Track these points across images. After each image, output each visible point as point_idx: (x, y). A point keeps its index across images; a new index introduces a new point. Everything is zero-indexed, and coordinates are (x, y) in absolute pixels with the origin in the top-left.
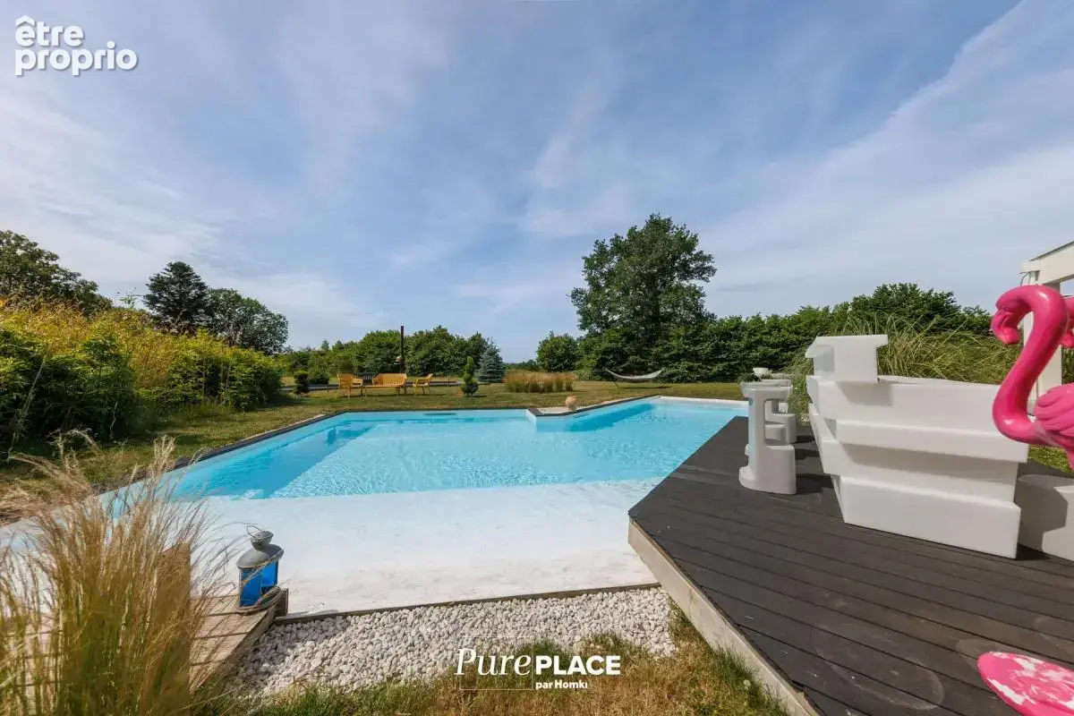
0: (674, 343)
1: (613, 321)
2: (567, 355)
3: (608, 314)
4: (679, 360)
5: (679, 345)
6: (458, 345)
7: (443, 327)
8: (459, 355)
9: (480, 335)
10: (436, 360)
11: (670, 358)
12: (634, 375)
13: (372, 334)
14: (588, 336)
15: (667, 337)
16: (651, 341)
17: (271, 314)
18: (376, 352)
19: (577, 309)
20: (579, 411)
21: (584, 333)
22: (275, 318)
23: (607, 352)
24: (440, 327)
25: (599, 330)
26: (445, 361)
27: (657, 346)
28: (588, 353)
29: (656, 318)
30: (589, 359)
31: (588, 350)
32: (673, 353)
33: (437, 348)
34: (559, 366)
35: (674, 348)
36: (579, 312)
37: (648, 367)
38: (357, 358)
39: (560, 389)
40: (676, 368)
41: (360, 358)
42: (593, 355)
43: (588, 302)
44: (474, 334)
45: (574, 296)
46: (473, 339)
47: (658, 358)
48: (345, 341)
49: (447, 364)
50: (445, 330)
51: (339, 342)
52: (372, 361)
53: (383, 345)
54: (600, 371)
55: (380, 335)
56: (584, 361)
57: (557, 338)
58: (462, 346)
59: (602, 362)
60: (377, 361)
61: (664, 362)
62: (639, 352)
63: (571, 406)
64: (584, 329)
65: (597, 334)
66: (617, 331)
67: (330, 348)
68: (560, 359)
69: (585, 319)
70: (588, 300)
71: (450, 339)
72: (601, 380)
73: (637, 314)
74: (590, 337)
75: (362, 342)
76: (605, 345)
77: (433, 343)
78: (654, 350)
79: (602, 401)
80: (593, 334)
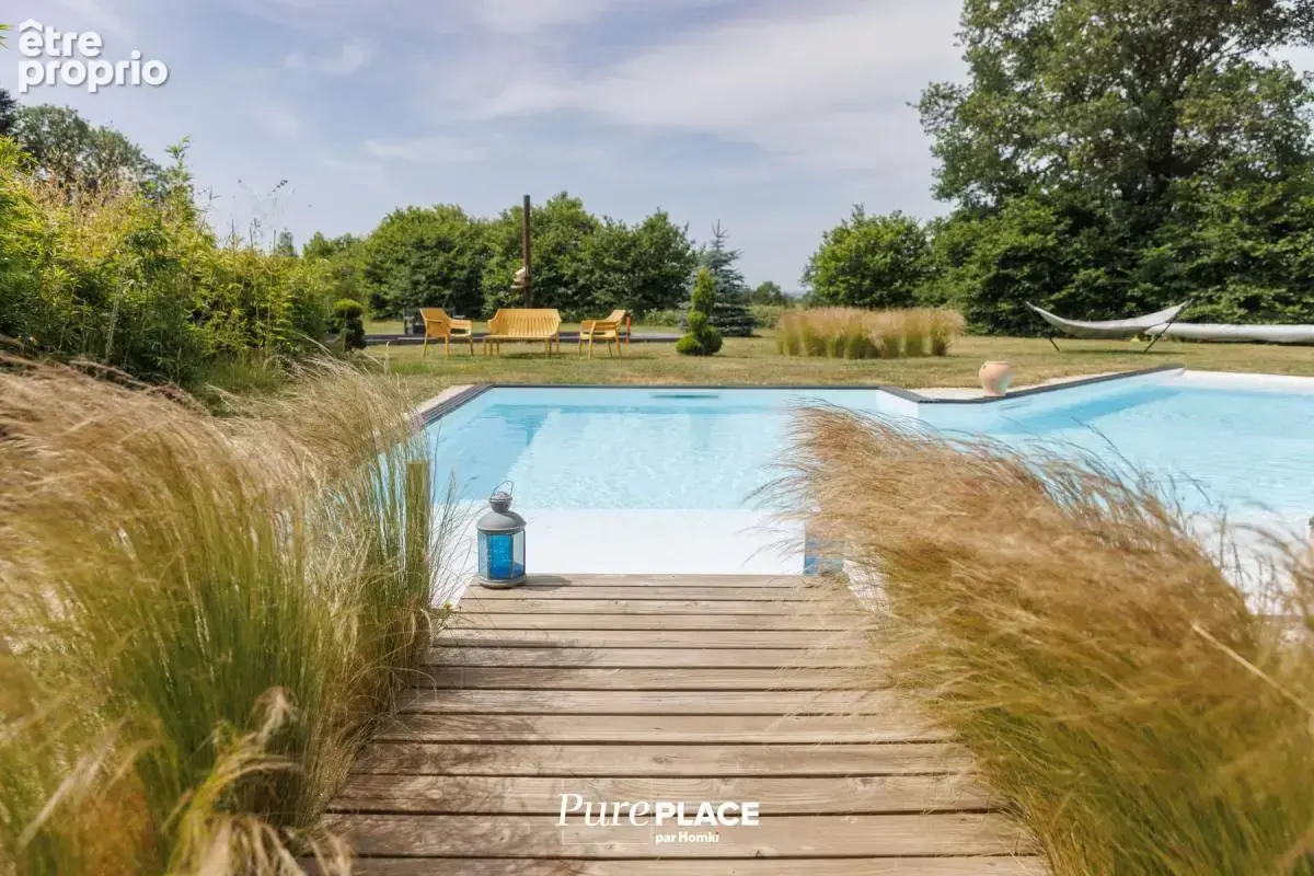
0: (1212, 234)
1: (1031, 175)
2: (896, 269)
3: (1016, 155)
4: (1220, 280)
5: (1225, 239)
6: (611, 243)
7: (571, 197)
8: (616, 269)
9: (663, 217)
10: (558, 280)
11: (1195, 275)
12: (1086, 320)
13: (400, 216)
14: (962, 217)
15: (1192, 216)
16: (1142, 230)
17: (156, 168)
18: (413, 262)
19: (933, 140)
20: (1009, 396)
21: (950, 208)
22: (163, 178)
23: (1012, 258)
24: (564, 195)
25: (989, 200)
26: (581, 281)
27: (1157, 244)
28: (958, 263)
29: (1166, 163)
30: (960, 278)
31: (959, 255)
32: (1205, 260)
33: (560, 249)
34: (876, 295)
35: (1209, 247)
36: (937, 152)
37: (1124, 300)
38: (368, 274)
39: (914, 349)
40: (1210, 300)
41: (375, 275)
42: (974, 268)
43: (966, 121)
44: (652, 213)
45: (926, 106)
46: (651, 226)
47: (1156, 273)
48: (331, 235)
49: (586, 290)
50: (574, 205)
51: (319, 238)
52: (405, 284)
53: (428, 243)
54: (991, 310)
55: (419, 218)
56: (947, 284)
57: (873, 222)
58: (623, 246)
59: (996, 288)
60: (417, 283)
61: (1175, 285)
62: (1102, 258)
63: (993, 383)
64: (949, 196)
65: (984, 213)
66: (1046, 202)
67: (300, 251)
68: (879, 279)
69: (952, 168)
70: (967, 115)
71: (587, 226)
72: (990, 333)
73: (1103, 151)
74: (967, 219)
75: (376, 236)
76: (1009, 238)
77: (550, 237)
78: (1151, 253)
79: (1045, 378)
80: (973, 212)
